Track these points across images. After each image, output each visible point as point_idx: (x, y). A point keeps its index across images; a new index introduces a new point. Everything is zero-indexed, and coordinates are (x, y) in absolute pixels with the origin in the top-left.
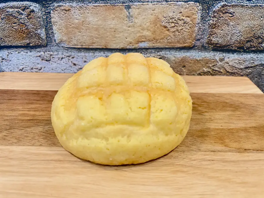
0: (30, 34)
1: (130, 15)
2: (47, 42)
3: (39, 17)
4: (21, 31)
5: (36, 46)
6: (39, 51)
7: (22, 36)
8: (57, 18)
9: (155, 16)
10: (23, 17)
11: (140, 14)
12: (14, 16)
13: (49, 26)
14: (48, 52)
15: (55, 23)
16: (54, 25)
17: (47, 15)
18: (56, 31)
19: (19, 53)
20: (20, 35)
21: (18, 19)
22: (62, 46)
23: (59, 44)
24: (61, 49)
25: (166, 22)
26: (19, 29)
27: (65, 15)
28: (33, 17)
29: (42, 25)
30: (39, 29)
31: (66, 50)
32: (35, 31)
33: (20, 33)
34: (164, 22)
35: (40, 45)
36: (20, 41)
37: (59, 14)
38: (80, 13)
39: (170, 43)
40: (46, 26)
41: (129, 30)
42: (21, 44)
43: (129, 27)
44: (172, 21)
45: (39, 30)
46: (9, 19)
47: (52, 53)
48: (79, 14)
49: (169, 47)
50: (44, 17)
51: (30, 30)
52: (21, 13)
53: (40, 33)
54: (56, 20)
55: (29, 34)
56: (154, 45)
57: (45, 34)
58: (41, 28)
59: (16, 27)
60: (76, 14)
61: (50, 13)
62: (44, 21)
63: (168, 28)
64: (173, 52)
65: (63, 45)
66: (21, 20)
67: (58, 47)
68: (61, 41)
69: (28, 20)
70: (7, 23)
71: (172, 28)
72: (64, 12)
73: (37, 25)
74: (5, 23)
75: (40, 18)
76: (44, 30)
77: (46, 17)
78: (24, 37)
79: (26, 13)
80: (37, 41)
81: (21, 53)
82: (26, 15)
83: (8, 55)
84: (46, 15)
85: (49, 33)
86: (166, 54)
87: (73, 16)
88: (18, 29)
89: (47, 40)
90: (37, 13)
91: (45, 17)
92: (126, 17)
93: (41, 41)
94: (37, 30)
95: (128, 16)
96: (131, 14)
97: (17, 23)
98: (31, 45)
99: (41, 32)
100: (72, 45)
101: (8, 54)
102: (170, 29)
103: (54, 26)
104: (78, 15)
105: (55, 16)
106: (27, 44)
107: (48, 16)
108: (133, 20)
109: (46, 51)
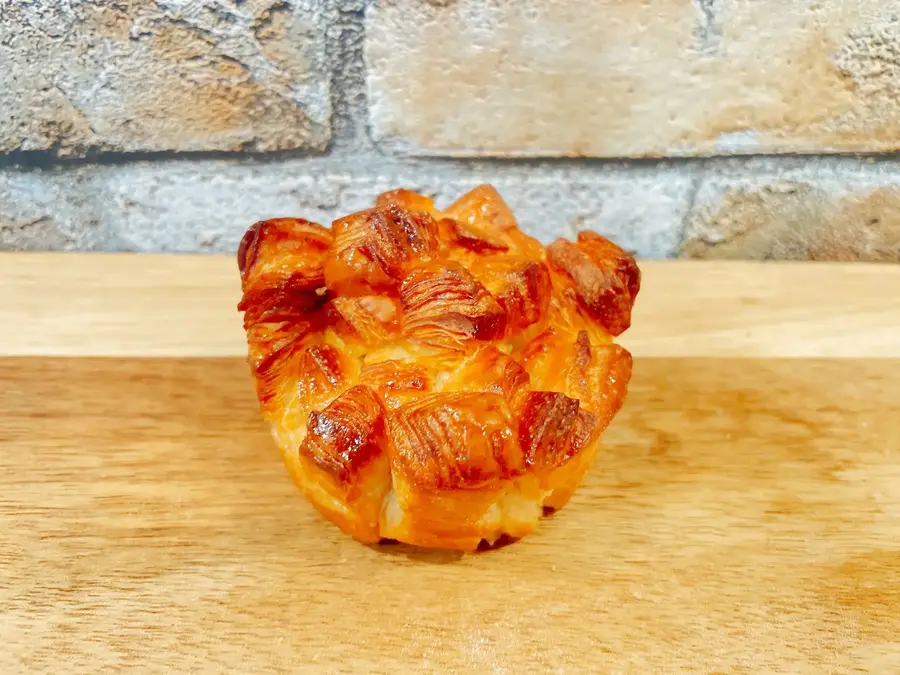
0: (263, 104)
1: (710, 24)
2: (334, 136)
3: (309, 31)
4: (221, 92)
5: (285, 151)
6: (292, 171)
7: (227, 112)
8: (389, 37)
9: (816, 29)
10: (235, 29)
11: (753, 22)
12: (195, 27)
13: (351, 71)
14: (331, 177)
15: (379, 57)
16: (374, 66)
17: (349, 22)
18: (378, 93)
19: (204, 179)
20: (216, 107)
21: (213, 40)
22: (396, 153)
23: (385, 143)
24: (389, 163)
25: (854, 56)
26: (214, 84)
27: (427, 24)
28: (283, 32)
29: (319, 66)
30: (304, 81)
31: (410, 165)
32: (282, 94)
33: (219, 101)
34: (844, 56)
35: (300, 149)
36: (213, 132)
37: (402, 19)
38: (497, 15)
39: (846, 135)
40: (337, 72)
41: (691, 85)
42: (218, 143)
43: (696, 72)
44: (878, 50)
45: (304, 90)
46: (166, 38)
47: (347, 179)
48: (492, 20)
49: (836, 150)
50: (330, 34)
51: (263, 88)
52: (229, 14)
53: (308, 100)
54: (383, 45)
55: (255, 104)
56: (778, 142)
57: (329, 103)
58: (312, 77)
59: (201, 72)
60: (478, 19)
61: (360, 14)
62: (330, 50)
63: (856, 80)
64: (846, 170)
65: (399, 147)
66: (223, 46)
67: (378, 156)
68: (395, 133)
69: (257, 43)
70: (156, 55)
71: (869, 80)
72: (424, 12)
73: (296, 68)
74: (148, 57)
75: (312, 37)
76: (324, 85)
77: (344, 31)
78: (232, 117)
79: (249, 15)
80: (290, 133)
81: (214, 181)
82: (252, 24)
83: (153, 189)
84: (343, 23)
85: (345, 99)
86: (816, 177)
87: (463, 26)
88: (208, 85)
89: (333, 129)
90: (300, 15)
91: (339, 33)
92: (694, 34)
93: (308, 130)
94: (293, 86)
95: (701, 28)
96: (718, 19)
97: (206, 57)
98: (261, 147)
99: (314, 95)
100: (441, 148)
101: (153, 183)
102: (861, 82)
103: (371, 71)
104: (484, 25)
105: (384, 28)
106: (246, 144)
107: (351, 31)
108: (721, 45)
109: (323, 172)
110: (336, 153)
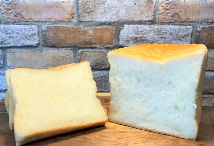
9: (53, 55)
11: (47, 54)
13: (5, 59)
16: (8, 59)
23: (10, 67)
27: (13, 54)
29: (2, 59)
34: (58, 58)
57: (3, 62)
63: (60, 60)
87: (16, 55)
89: (4, 65)
92: (41, 56)
93: (1, 65)
96: (43, 54)
105: (8, 55)
107: (5, 55)
108: (44, 57)
109: (3, 70)
110: (4, 68)
